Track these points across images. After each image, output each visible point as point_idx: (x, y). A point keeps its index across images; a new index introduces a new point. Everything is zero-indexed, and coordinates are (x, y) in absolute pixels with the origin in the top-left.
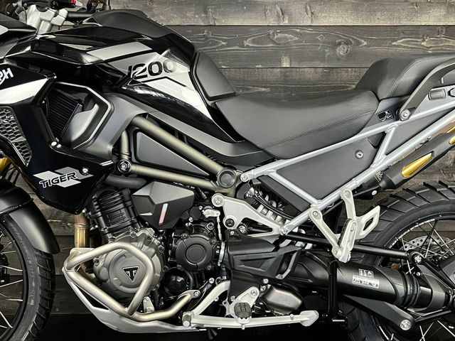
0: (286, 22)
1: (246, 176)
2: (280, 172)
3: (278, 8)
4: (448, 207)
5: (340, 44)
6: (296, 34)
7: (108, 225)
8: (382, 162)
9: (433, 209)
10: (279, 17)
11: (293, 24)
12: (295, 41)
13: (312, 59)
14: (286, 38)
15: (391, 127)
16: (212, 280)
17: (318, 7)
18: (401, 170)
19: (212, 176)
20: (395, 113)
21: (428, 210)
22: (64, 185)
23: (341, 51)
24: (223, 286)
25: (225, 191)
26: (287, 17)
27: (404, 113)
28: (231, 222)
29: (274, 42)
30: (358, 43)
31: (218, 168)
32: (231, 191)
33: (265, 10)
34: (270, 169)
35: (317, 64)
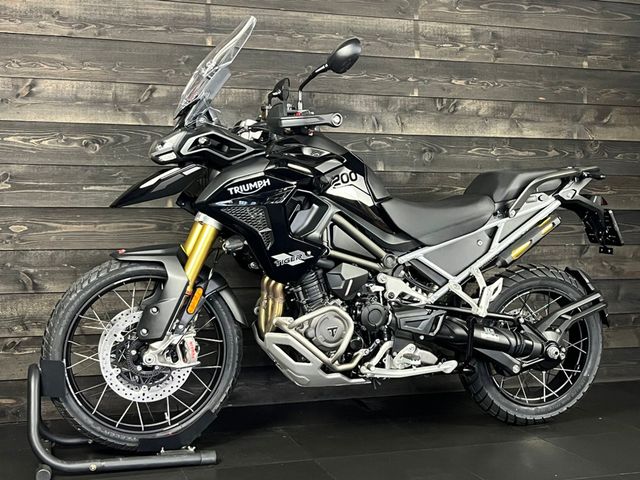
0: (380, 131)
1: (403, 259)
2: (425, 256)
3: (374, 118)
4: (538, 282)
5: (425, 151)
6: (388, 141)
7: (305, 297)
8: (496, 248)
9: (528, 284)
10: (374, 125)
11: (386, 132)
12: (388, 148)
13: (403, 164)
14: (380, 145)
15: (501, 223)
16: (378, 341)
17: (407, 119)
18: (510, 253)
19: (378, 260)
20: (504, 211)
21: (525, 285)
22: (292, 264)
23: (426, 157)
24: (387, 345)
25: (387, 271)
26: (381, 127)
27: (512, 212)
28: (391, 295)
29: (369, 148)
30: (441, 151)
31: (383, 253)
32: (390, 271)
33: (363, 120)
34: (419, 254)
35: (406, 168)
